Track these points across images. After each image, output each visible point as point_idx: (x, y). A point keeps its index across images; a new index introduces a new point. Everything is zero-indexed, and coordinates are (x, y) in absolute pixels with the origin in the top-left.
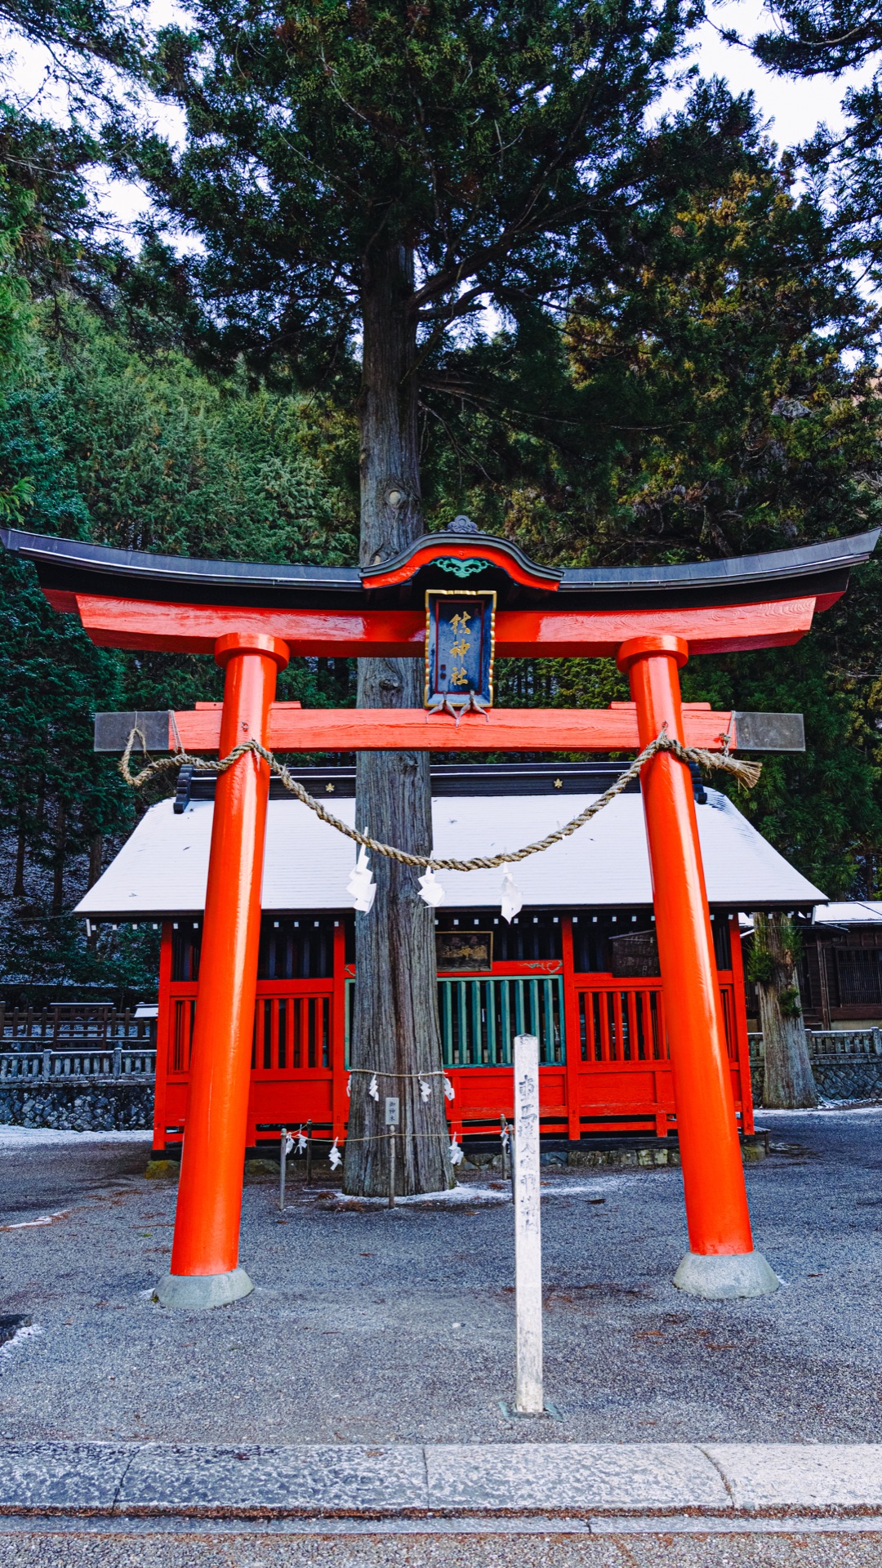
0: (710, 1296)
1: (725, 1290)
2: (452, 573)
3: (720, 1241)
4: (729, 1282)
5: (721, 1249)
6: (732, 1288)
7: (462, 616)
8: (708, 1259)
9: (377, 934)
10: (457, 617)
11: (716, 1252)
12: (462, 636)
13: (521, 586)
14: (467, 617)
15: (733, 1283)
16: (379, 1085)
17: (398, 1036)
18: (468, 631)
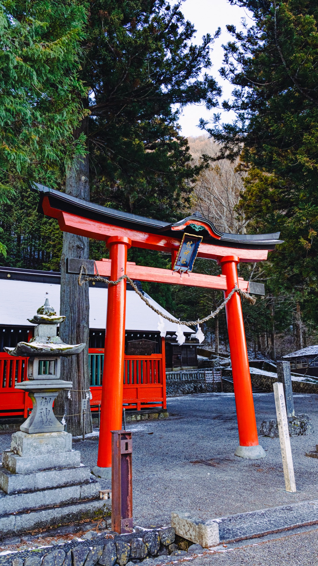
0: (254, 459)
1: (257, 456)
2: (194, 229)
3: (253, 442)
4: (258, 454)
5: (253, 444)
6: (259, 455)
7: (190, 242)
8: (250, 447)
9: (71, 338)
10: (189, 243)
11: (252, 445)
12: (189, 248)
13: (211, 236)
14: (192, 243)
15: (259, 454)
16: (71, 394)
17: (79, 376)
18: (190, 247)
